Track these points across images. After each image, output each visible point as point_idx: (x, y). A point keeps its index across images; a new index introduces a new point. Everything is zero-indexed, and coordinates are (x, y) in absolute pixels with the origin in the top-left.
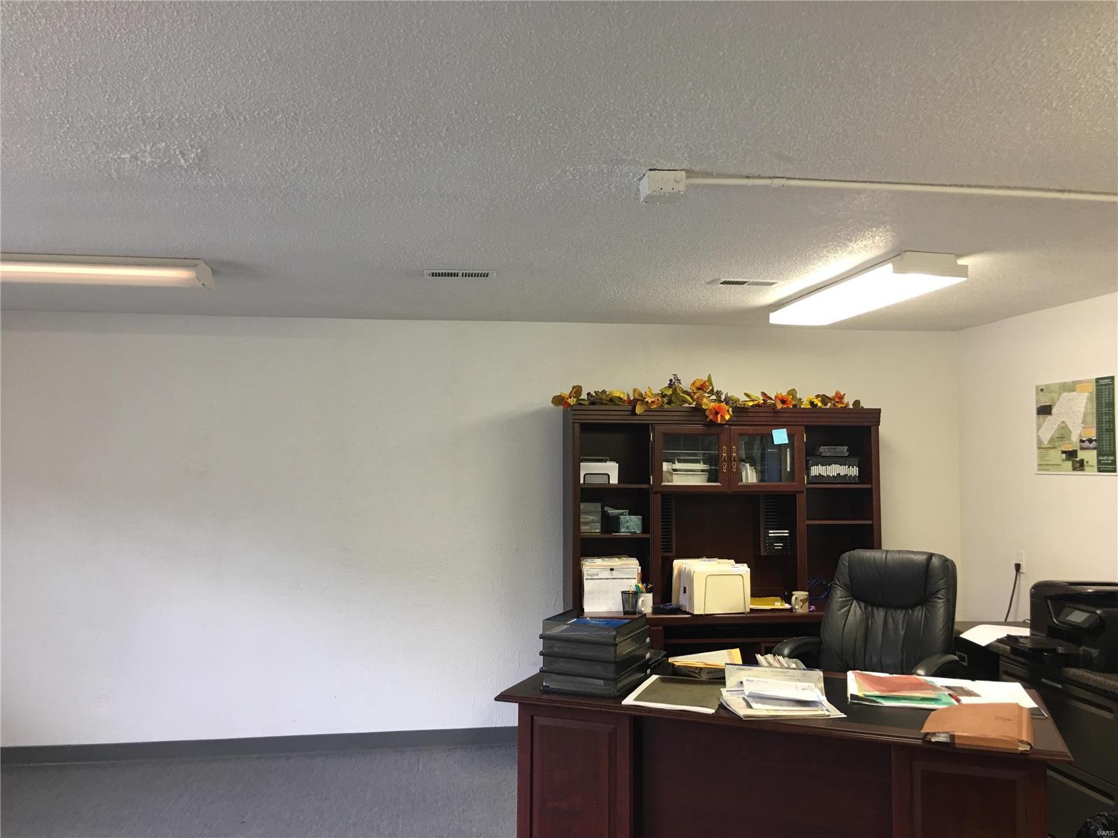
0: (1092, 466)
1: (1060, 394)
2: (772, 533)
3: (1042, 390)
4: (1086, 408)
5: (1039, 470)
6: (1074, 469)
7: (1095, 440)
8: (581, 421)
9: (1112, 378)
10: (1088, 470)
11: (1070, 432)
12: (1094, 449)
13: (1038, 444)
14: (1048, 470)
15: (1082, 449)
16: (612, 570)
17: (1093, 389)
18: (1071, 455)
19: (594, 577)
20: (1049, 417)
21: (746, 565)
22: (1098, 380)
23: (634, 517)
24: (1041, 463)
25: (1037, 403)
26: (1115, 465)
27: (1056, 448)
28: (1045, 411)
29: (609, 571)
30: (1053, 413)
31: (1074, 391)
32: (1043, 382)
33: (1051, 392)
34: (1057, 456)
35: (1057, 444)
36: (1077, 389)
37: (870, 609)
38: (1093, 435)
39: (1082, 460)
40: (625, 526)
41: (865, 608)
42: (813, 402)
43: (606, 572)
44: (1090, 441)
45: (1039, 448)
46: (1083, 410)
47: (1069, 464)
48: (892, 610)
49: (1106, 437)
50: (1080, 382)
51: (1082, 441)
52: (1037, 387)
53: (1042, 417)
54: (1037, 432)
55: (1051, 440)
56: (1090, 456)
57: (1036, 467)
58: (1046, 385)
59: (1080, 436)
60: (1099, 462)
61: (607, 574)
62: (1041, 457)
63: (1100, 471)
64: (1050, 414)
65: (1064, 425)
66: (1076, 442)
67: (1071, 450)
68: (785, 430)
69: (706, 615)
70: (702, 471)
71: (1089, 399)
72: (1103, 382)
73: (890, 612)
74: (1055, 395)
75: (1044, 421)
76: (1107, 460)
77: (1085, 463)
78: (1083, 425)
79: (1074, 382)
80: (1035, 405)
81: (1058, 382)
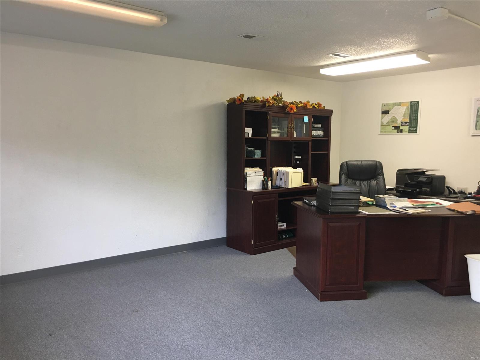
0: (406, 131)
1: (393, 107)
2: (297, 157)
3: (385, 105)
4: (405, 112)
5: (381, 133)
6: (398, 132)
7: (408, 123)
8: (246, 109)
9: (418, 102)
10: (404, 133)
11: (397, 120)
12: (408, 125)
13: (381, 124)
14: (385, 133)
15: (402, 125)
16: (255, 172)
17: (409, 105)
18: (397, 128)
19: (250, 176)
20: (387, 115)
21: (301, 168)
22: (411, 102)
23: (259, 151)
24: (382, 130)
25: (382, 109)
26: (417, 131)
27: (390, 125)
28: (385, 112)
29: (254, 173)
30: (389, 113)
31: (400, 106)
32: (385, 102)
33: (389, 106)
34: (390, 128)
35: (390, 124)
36: (401, 105)
37: (354, 181)
38: (408, 121)
39: (402, 129)
40: (256, 154)
41: (353, 181)
42: (315, 106)
43: (253, 174)
44: (406, 123)
45: (381, 125)
46: (404, 112)
47: (396, 131)
48: (362, 181)
49: (413, 122)
50: (403, 103)
51: (402, 123)
52: (382, 104)
53: (384, 115)
54: (382, 119)
55: (388, 122)
56: (406, 128)
57: (380, 132)
58: (387, 103)
59: (402, 121)
60: (409, 130)
61: (254, 174)
62: (382, 129)
63: (409, 133)
64: (388, 114)
65: (394, 117)
66: (399, 123)
67: (397, 126)
68: (307, 117)
69: (292, 188)
70: (278, 132)
71: (407, 108)
72: (413, 103)
73: (362, 182)
74: (391, 107)
75: (385, 116)
76: (413, 129)
77: (403, 130)
78: (403, 118)
79: (400, 103)
80: (381, 110)
81: (393, 102)
